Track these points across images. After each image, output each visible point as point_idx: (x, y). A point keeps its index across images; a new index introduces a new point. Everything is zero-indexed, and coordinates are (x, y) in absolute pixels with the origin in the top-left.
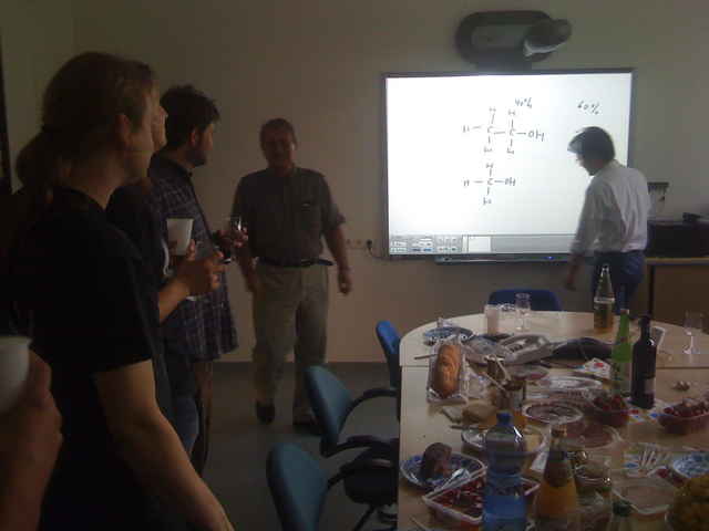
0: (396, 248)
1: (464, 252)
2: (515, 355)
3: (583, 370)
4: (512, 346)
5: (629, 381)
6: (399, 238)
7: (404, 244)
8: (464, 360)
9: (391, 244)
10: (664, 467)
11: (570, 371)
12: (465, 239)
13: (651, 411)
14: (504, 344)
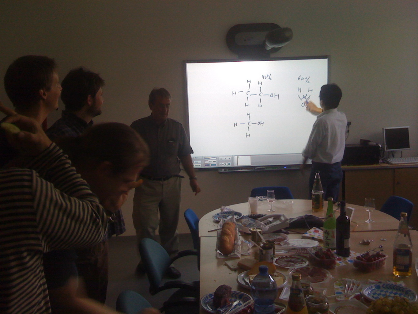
1: (235, 165)
2: (267, 227)
3: (307, 235)
4: (266, 221)
5: (335, 240)
6: (196, 158)
7: (199, 162)
8: (237, 231)
10: (358, 293)
11: (300, 236)
12: (236, 157)
13: (348, 259)
14: (261, 221)
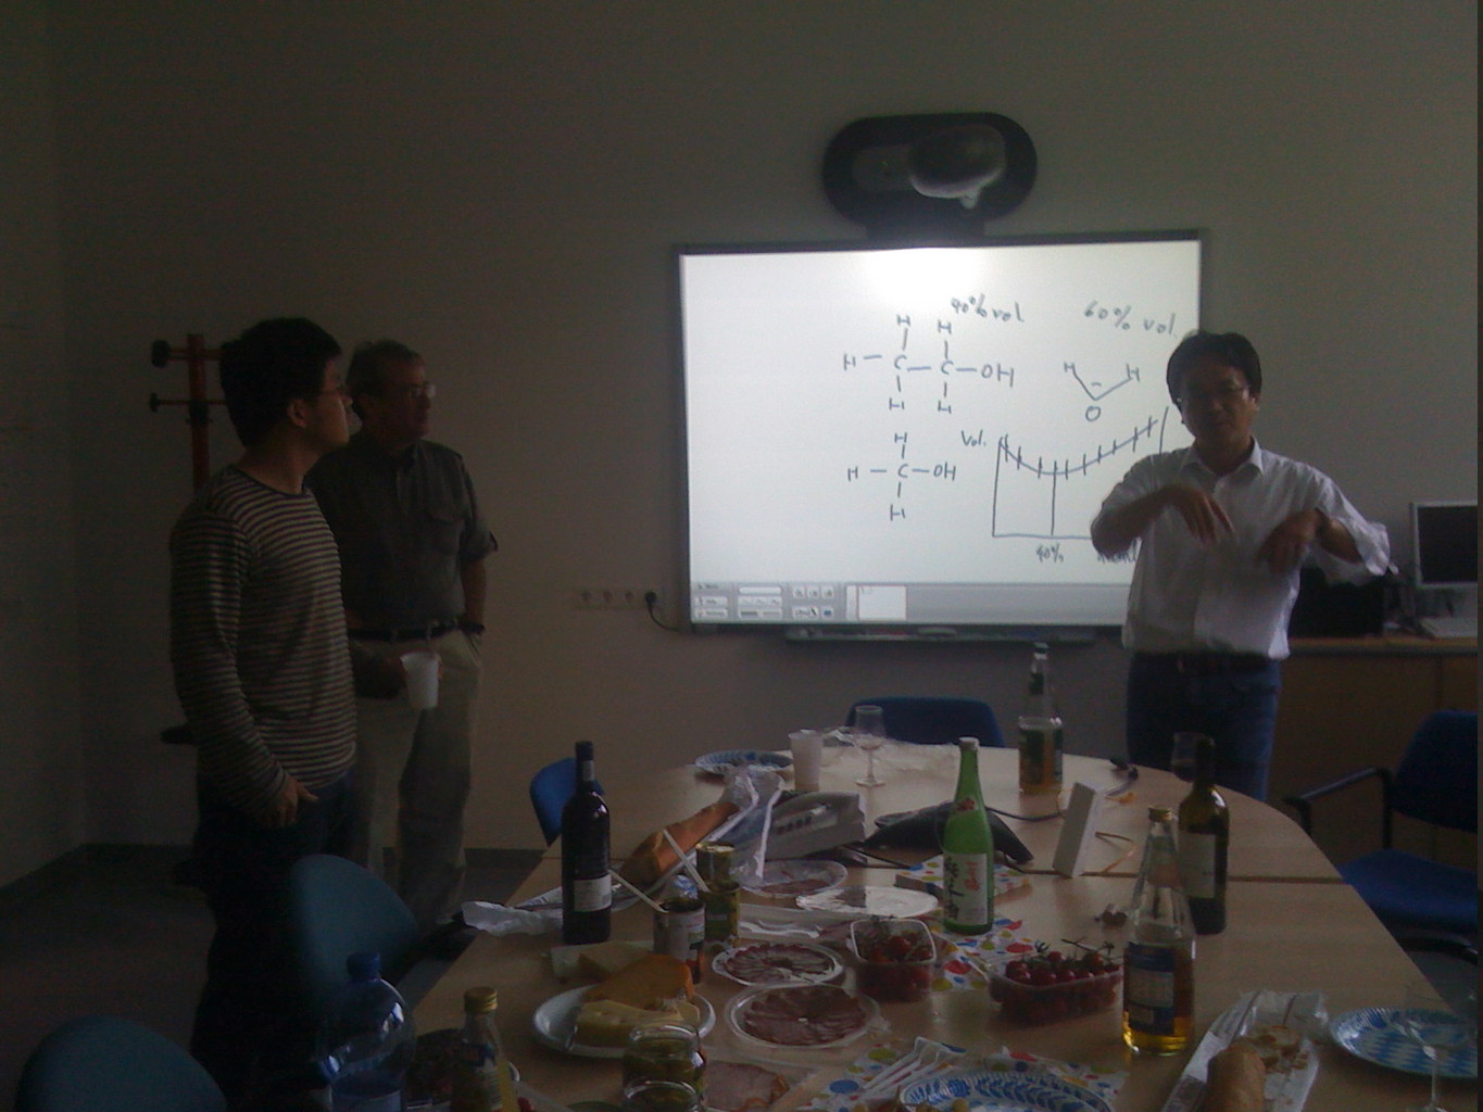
0: (704, 610)
1: (850, 618)
6: (711, 589)
7: (721, 600)
9: (695, 600)
12: (851, 591)
